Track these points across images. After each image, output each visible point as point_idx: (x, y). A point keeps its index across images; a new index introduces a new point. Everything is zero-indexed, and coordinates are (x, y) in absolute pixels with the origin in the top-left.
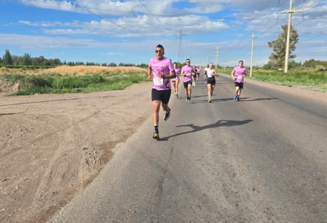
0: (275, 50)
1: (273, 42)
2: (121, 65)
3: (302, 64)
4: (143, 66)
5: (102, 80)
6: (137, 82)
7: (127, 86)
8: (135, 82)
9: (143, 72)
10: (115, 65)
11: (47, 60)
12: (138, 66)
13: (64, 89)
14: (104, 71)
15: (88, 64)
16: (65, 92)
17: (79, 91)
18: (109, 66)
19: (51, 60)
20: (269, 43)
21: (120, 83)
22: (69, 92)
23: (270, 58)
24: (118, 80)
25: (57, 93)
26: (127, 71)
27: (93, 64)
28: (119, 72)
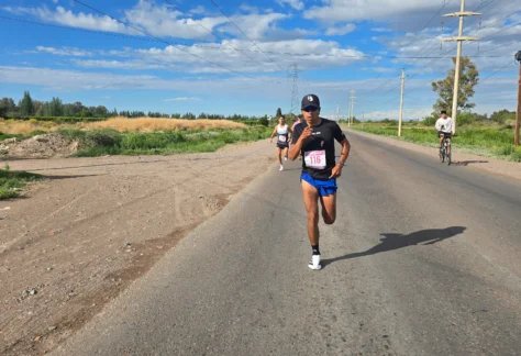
0: (442, 95)
1: (440, 83)
2: (203, 117)
3: (489, 117)
4: (236, 118)
5: (181, 139)
6: (231, 142)
7: (219, 147)
8: (229, 142)
9: (238, 128)
10: (193, 118)
11: (86, 109)
12: (229, 119)
13: (137, 150)
14: (179, 126)
15: (151, 115)
16: (138, 154)
17: (157, 153)
18: (183, 118)
19: (92, 109)
20: (434, 84)
21: (209, 144)
22: (145, 154)
23: (435, 107)
24: (204, 139)
25: (129, 154)
26: (214, 126)
27: (158, 116)
28: (202, 127)
